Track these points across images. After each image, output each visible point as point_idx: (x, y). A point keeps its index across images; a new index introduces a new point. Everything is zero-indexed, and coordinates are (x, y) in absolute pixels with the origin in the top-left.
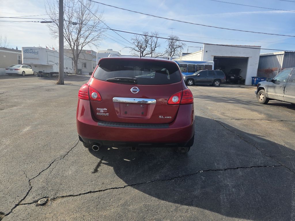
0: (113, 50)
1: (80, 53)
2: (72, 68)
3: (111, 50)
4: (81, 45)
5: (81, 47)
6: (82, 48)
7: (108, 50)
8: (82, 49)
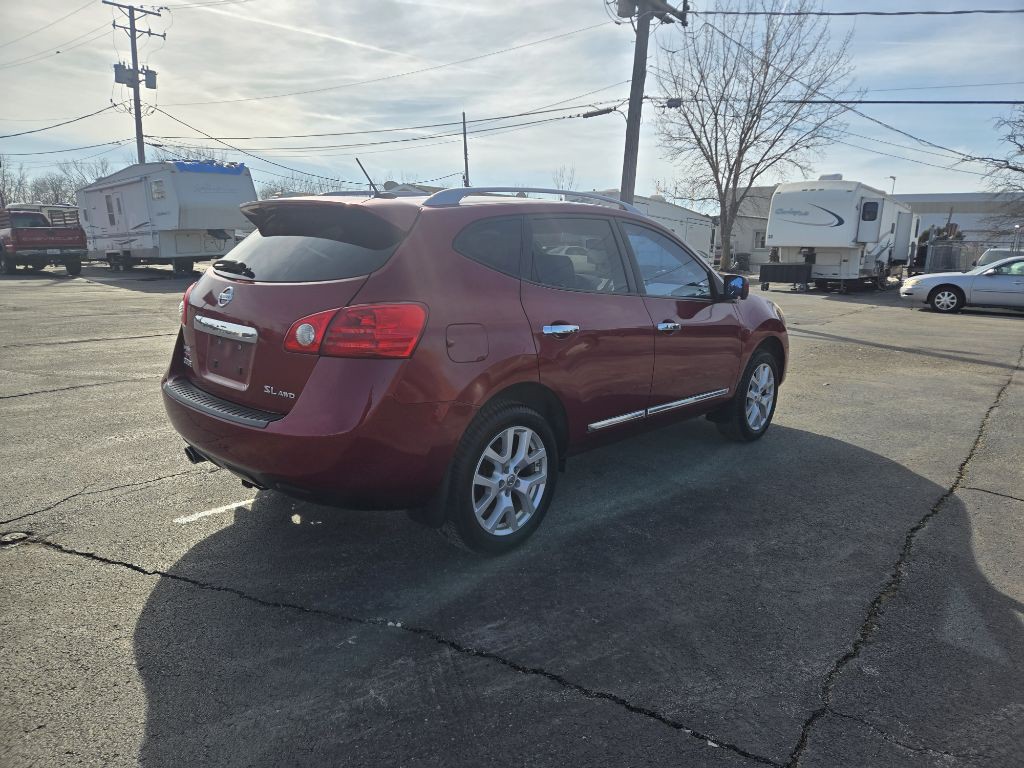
0: (844, 179)
1: (743, 198)
2: (708, 252)
3: (838, 177)
4: (752, 169)
5: (749, 177)
6: (752, 179)
7: (823, 178)
8: (754, 185)
